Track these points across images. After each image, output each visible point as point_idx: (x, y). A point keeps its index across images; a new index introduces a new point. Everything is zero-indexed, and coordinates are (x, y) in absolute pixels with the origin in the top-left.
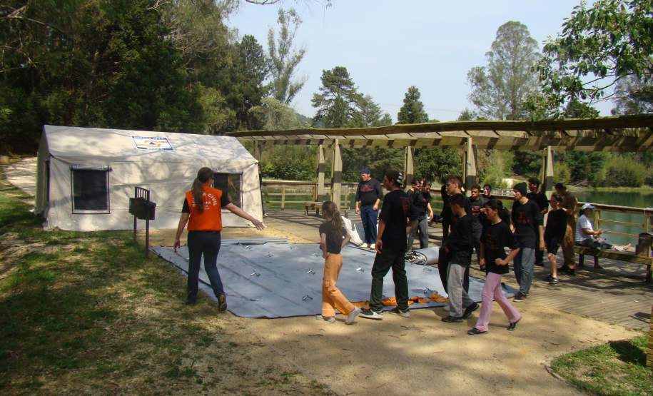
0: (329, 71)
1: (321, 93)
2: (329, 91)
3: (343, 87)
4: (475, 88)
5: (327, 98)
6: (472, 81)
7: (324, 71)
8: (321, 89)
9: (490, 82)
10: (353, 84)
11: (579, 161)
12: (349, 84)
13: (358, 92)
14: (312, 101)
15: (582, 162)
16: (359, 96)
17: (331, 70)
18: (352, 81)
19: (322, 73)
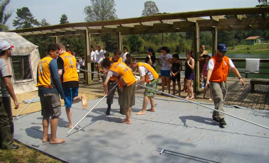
0: (20, 9)
1: (17, 20)
2: (20, 18)
3: (28, 17)
4: (87, 15)
5: (20, 22)
6: (86, 12)
7: (18, 9)
8: (17, 18)
9: (94, 13)
10: (32, 15)
11: (133, 44)
12: (30, 15)
13: (35, 19)
14: (13, 23)
15: (134, 44)
16: (35, 20)
17: (21, 9)
18: (32, 14)
19: (17, 10)
